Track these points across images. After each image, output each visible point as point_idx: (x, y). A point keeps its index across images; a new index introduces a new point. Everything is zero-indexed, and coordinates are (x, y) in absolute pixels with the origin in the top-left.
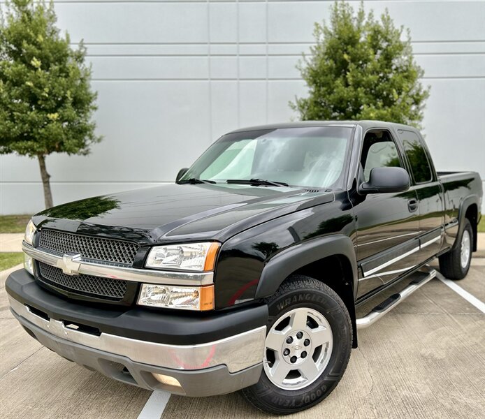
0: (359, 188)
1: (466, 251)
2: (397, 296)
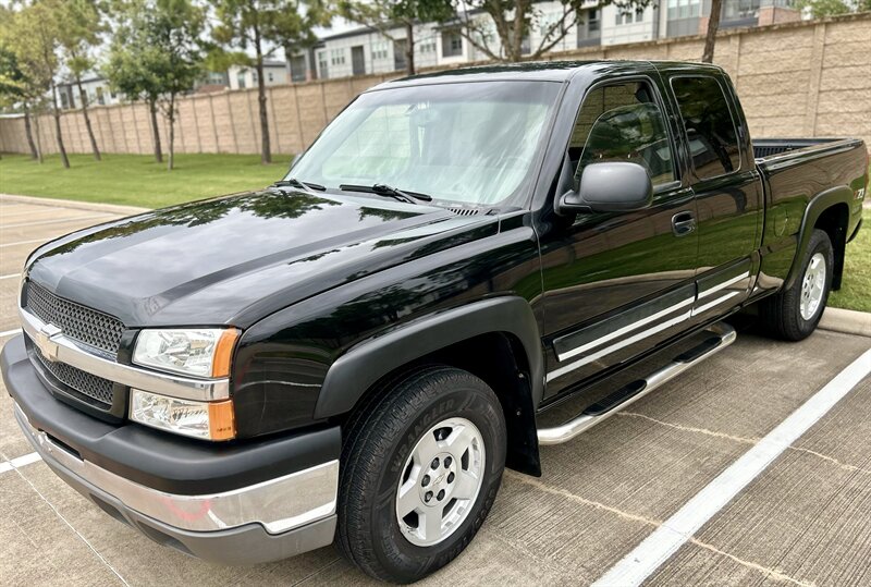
0: (559, 203)
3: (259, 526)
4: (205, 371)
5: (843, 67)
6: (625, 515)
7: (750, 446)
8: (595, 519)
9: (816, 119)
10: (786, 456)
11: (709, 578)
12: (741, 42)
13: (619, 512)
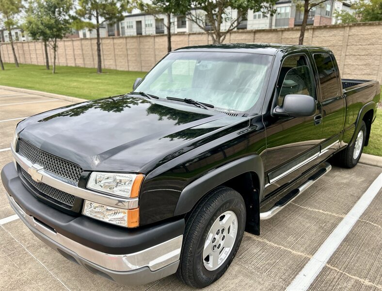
0: (273, 111)
2: (297, 191)
3: (148, 268)
4: (128, 195)
5: (356, 45)
6: (294, 252)
7: (342, 219)
8: (282, 254)
9: (344, 67)
10: (358, 223)
11: (338, 284)
12: (313, 32)
13: (292, 251)
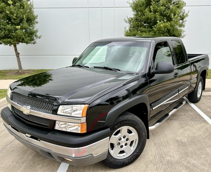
0: (152, 71)
1: (200, 90)
2: (167, 115)
3: (92, 155)
4: (80, 116)
